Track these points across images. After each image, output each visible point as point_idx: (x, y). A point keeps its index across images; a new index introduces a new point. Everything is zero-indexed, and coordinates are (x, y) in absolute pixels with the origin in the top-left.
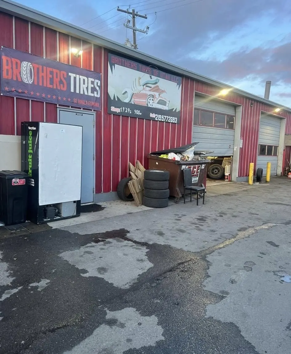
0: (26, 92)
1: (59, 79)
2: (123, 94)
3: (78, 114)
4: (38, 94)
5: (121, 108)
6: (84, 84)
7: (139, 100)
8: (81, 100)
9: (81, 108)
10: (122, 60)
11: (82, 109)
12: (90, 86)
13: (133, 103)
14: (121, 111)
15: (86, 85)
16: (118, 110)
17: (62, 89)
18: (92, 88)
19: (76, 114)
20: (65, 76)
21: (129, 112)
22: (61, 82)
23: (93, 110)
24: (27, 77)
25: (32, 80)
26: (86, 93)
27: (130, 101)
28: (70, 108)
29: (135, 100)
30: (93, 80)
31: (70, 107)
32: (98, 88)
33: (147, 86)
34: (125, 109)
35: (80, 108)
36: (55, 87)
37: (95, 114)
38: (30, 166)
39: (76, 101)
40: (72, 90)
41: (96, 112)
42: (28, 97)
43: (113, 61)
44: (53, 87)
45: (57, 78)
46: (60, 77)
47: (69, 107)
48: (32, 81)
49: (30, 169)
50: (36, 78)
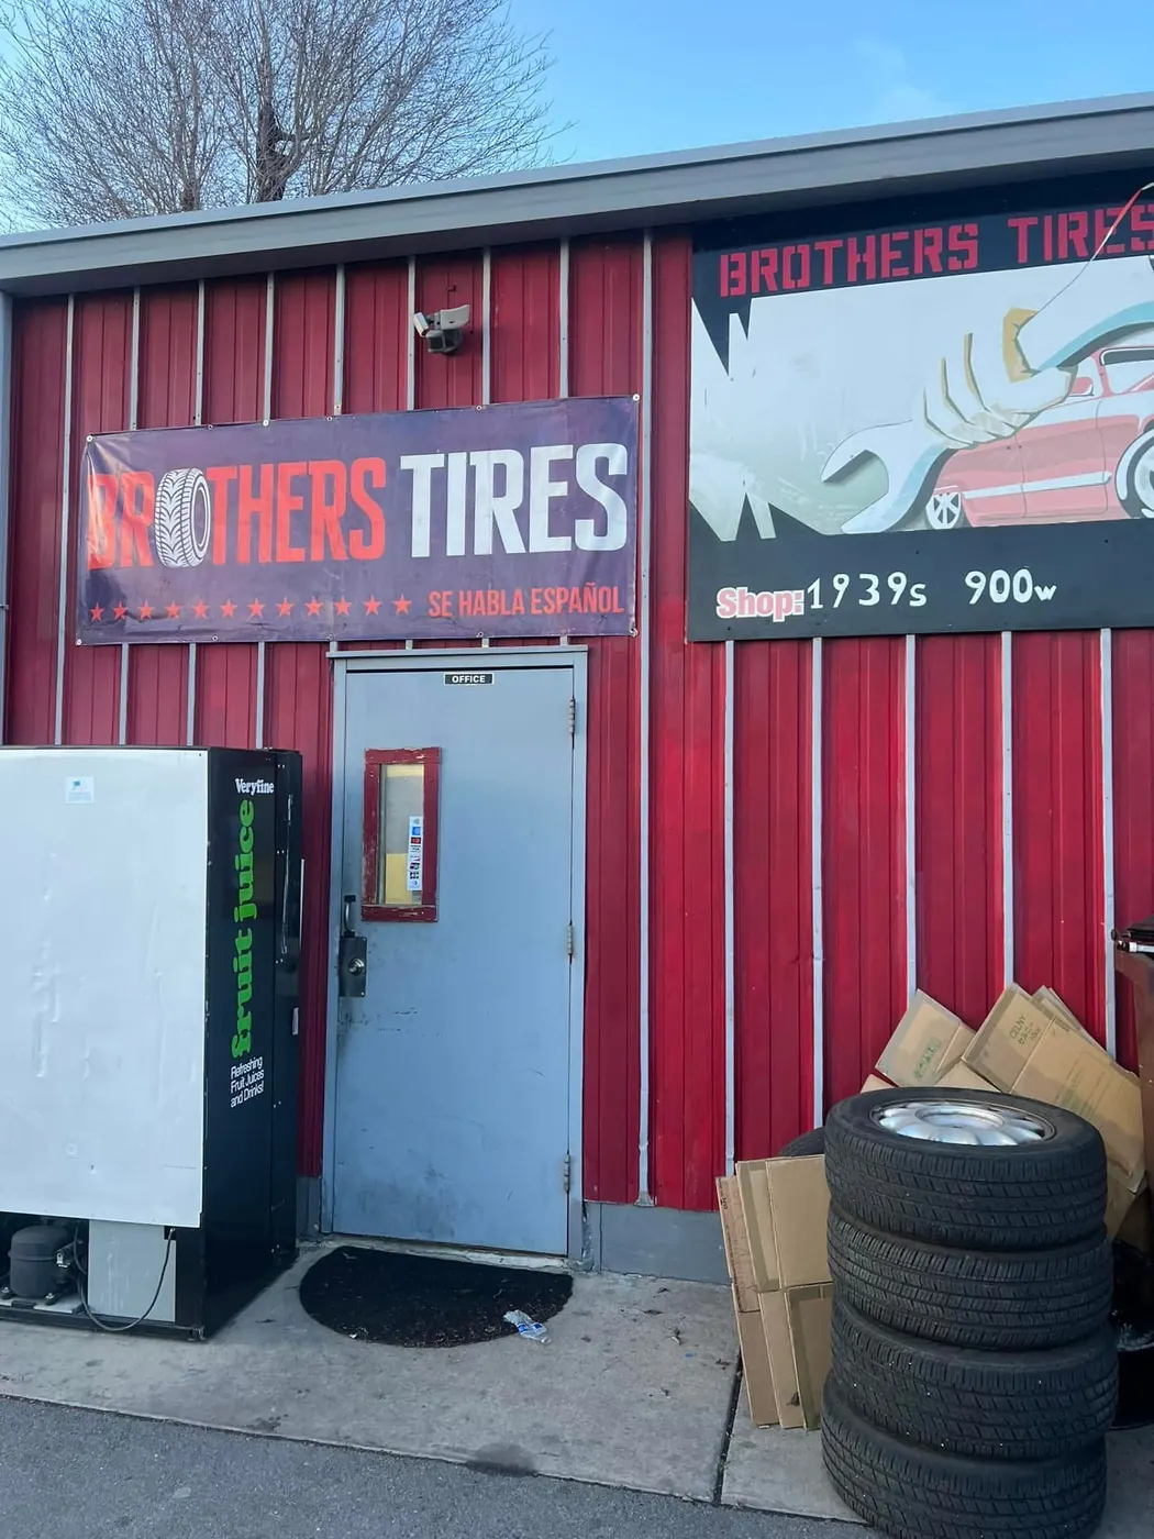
0: (173, 608)
1: (340, 506)
2: (840, 477)
3: (457, 677)
4: (228, 608)
5: (816, 586)
6: (500, 489)
7: (1015, 488)
8: (480, 593)
9: (480, 639)
10: (818, 246)
11: (485, 644)
12: (546, 490)
13: (937, 526)
14: (816, 605)
15: (514, 497)
16: (783, 605)
17: (362, 553)
18: (555, 503)
19: (449, 680)
20: (380, 481)
21: (906, 596)
22: (355, 518)
23: (564, 640)
24: (182, 540)
25: (201, 549)
26: (513, 545)
27: (917, 509)
28: (409, 649)
29: (968, 495)
30: (563, 452)
31: (409, 644)
32: (604, 495)
33: (1113, 359)
34: (857, 589)
35: (477, 642)
36: (317, 555)
37: (580, 661)
38: (244, 996)
39: (446, 603)
40: (421, 547)
41: (585, 647)
42: (177, 633)
43: (733, 283)
44: (308, 555)
45: (330, 502)
46: (349, 497)
47: (400, 643)
48: (201, 554)
49: (241, 1010)
50: (222, 530)
